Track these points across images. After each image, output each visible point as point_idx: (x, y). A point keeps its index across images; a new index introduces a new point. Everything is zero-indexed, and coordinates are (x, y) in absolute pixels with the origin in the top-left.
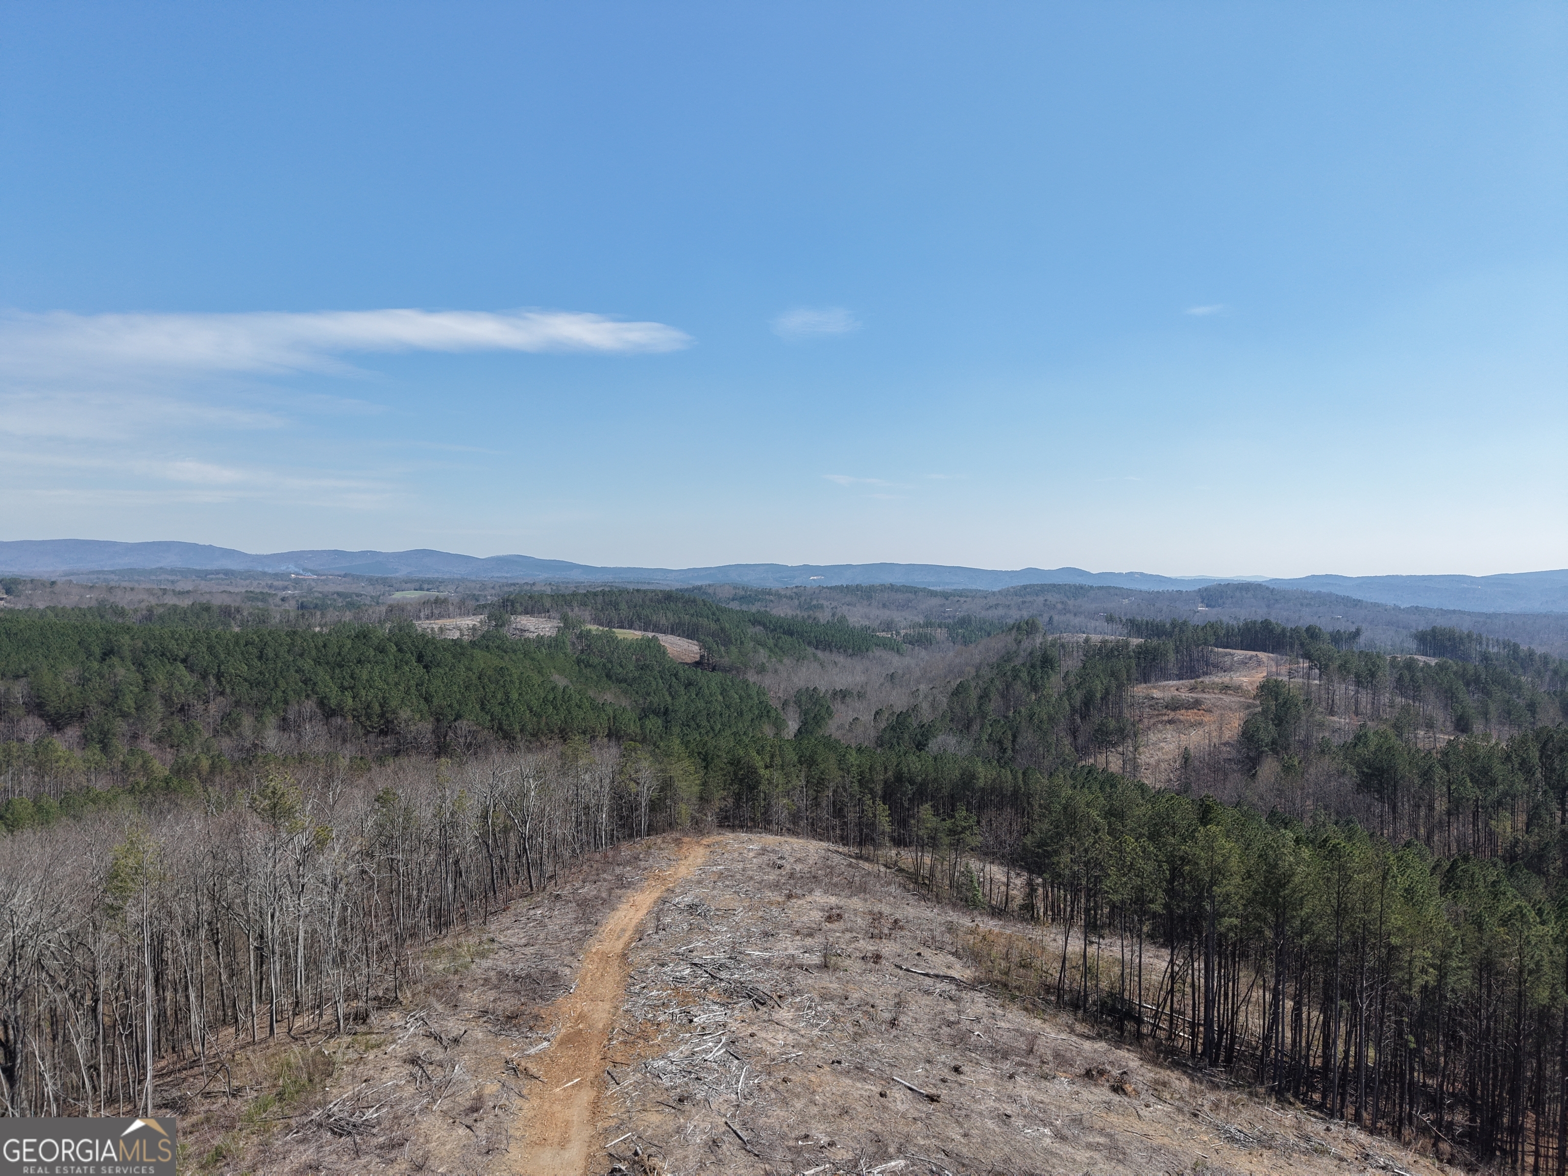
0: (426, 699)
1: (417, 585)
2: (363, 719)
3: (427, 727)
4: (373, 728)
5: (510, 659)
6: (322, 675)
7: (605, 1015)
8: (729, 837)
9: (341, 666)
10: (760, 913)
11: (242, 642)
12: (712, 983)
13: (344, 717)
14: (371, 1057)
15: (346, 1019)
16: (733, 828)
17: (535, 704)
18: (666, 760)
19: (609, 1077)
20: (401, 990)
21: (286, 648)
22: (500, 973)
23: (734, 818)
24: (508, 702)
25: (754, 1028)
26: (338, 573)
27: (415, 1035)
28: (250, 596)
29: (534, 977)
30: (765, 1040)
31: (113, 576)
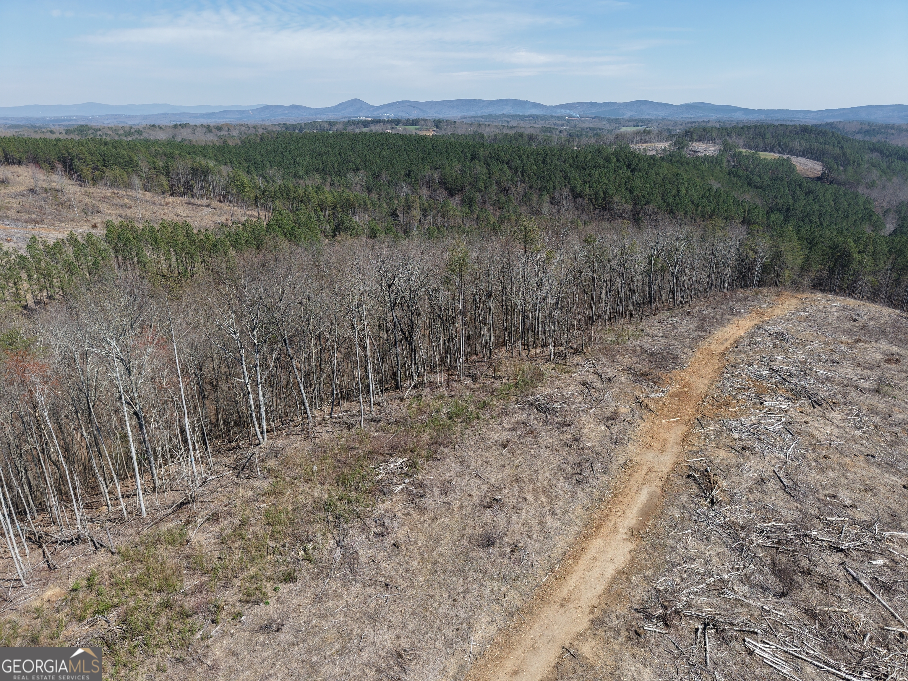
0: (630, 191)
1: (635, 123)
2: (594, 200)
3: (629, 207)
4: (598, 206)
5: (685, 169)
6: (574, 174)
7: (702, 386)
8: (819, 296)
9: (584, 169)
10: (831, 347)
11: (535, 153)
12: (783, 384)
13: (584, 199)
14: (563, 377)
15: (554, 355)
16: (823, 291)
17: (696, 198)
18: (780, 239)
19: (698, 422)
20: (586, 347)
21: (557, 157)
22: (642, 349)
23: (826, 285)
24: (679, 196)
25: (809, 418)
26: (590, 116)
27: (588, 371)
28: (544, 129)
29: (663, 355)
30: (816, 428)
31: (481, 119)
